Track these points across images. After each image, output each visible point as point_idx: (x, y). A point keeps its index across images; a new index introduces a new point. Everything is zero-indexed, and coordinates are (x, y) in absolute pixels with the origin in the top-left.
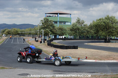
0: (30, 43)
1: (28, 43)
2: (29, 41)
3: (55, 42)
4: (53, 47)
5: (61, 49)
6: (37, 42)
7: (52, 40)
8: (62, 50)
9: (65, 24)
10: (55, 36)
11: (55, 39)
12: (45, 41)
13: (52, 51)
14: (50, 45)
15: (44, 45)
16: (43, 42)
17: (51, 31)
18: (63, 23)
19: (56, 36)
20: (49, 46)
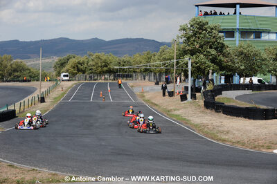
0: (148, 101)
1: (141, 100)
2: (145, 94)
3: (229, 97)
4: (221, 114)
5: (249, 118)
6: (172, 98)
7: (219, 90)
8: (252, 121)
9: (260, 37)
10: (228, 78)
11: (229, 86)
12: (198, 94)
13: (219, 124)
14: (212, 105)
15: (194, 108)
16: (189, 96)
17: (214, 61)
18: (252, 36)
19: (232, 76)
20: (209, 111)
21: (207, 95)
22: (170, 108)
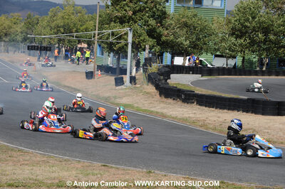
9: (201, 3)
18: (192, 2)
21: (160, 80)
22: (107, 95)
